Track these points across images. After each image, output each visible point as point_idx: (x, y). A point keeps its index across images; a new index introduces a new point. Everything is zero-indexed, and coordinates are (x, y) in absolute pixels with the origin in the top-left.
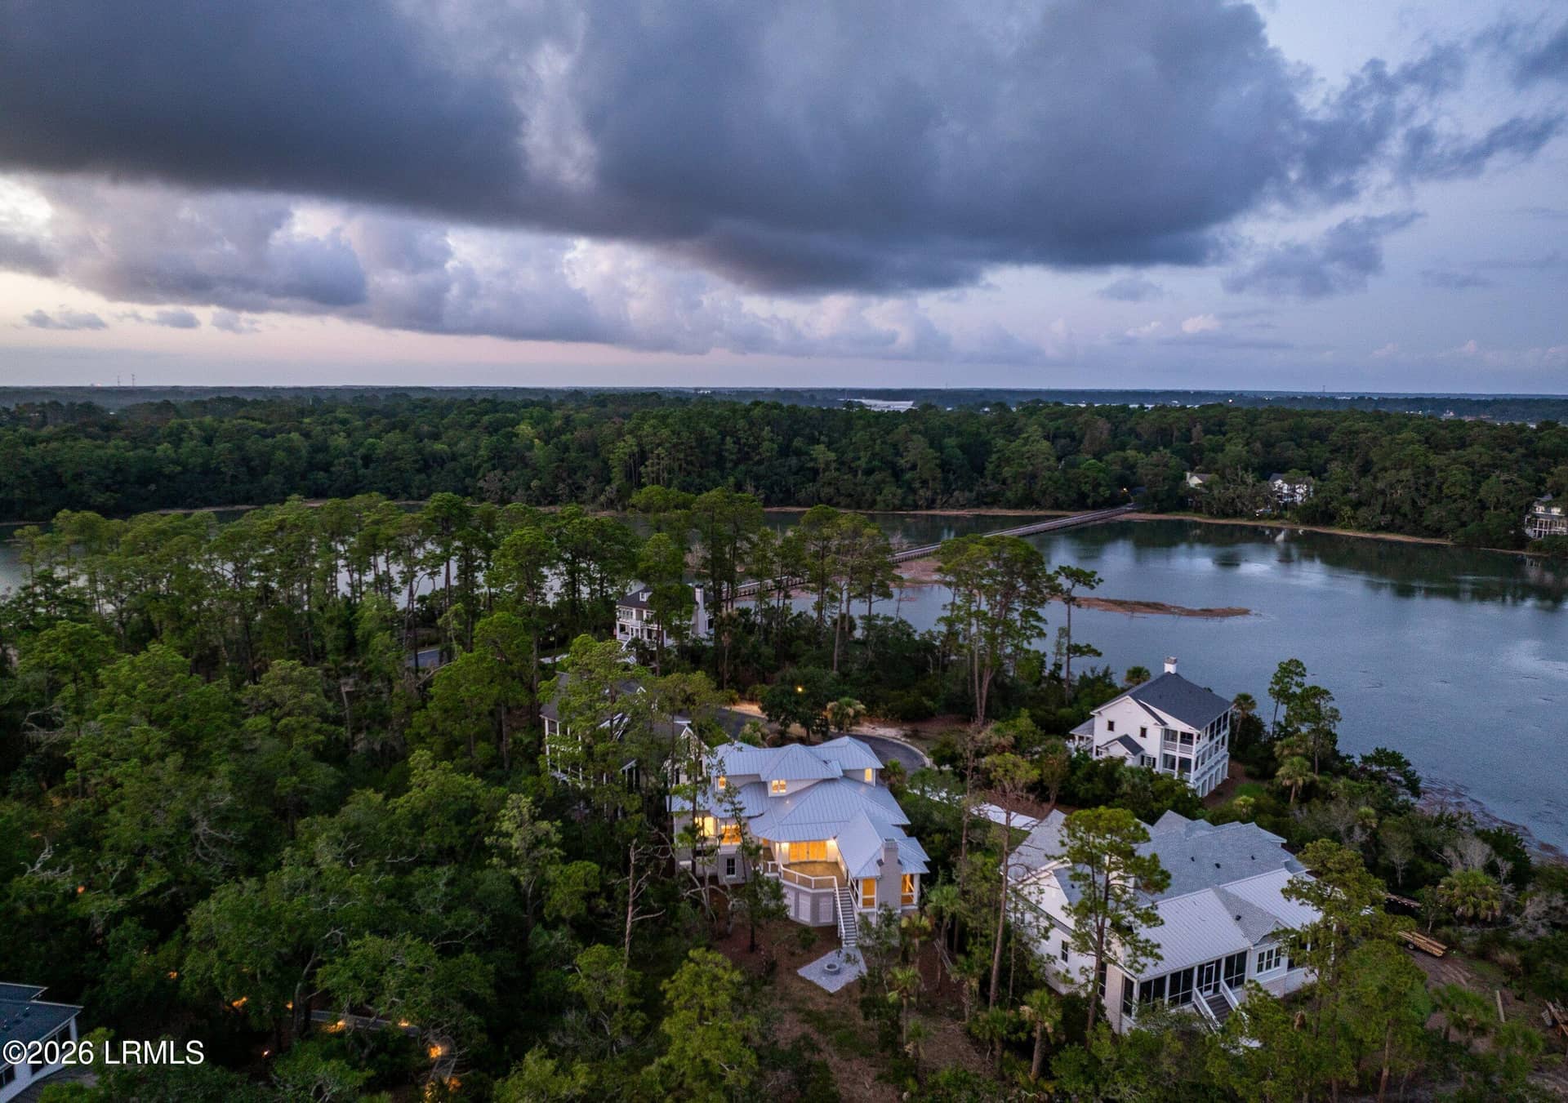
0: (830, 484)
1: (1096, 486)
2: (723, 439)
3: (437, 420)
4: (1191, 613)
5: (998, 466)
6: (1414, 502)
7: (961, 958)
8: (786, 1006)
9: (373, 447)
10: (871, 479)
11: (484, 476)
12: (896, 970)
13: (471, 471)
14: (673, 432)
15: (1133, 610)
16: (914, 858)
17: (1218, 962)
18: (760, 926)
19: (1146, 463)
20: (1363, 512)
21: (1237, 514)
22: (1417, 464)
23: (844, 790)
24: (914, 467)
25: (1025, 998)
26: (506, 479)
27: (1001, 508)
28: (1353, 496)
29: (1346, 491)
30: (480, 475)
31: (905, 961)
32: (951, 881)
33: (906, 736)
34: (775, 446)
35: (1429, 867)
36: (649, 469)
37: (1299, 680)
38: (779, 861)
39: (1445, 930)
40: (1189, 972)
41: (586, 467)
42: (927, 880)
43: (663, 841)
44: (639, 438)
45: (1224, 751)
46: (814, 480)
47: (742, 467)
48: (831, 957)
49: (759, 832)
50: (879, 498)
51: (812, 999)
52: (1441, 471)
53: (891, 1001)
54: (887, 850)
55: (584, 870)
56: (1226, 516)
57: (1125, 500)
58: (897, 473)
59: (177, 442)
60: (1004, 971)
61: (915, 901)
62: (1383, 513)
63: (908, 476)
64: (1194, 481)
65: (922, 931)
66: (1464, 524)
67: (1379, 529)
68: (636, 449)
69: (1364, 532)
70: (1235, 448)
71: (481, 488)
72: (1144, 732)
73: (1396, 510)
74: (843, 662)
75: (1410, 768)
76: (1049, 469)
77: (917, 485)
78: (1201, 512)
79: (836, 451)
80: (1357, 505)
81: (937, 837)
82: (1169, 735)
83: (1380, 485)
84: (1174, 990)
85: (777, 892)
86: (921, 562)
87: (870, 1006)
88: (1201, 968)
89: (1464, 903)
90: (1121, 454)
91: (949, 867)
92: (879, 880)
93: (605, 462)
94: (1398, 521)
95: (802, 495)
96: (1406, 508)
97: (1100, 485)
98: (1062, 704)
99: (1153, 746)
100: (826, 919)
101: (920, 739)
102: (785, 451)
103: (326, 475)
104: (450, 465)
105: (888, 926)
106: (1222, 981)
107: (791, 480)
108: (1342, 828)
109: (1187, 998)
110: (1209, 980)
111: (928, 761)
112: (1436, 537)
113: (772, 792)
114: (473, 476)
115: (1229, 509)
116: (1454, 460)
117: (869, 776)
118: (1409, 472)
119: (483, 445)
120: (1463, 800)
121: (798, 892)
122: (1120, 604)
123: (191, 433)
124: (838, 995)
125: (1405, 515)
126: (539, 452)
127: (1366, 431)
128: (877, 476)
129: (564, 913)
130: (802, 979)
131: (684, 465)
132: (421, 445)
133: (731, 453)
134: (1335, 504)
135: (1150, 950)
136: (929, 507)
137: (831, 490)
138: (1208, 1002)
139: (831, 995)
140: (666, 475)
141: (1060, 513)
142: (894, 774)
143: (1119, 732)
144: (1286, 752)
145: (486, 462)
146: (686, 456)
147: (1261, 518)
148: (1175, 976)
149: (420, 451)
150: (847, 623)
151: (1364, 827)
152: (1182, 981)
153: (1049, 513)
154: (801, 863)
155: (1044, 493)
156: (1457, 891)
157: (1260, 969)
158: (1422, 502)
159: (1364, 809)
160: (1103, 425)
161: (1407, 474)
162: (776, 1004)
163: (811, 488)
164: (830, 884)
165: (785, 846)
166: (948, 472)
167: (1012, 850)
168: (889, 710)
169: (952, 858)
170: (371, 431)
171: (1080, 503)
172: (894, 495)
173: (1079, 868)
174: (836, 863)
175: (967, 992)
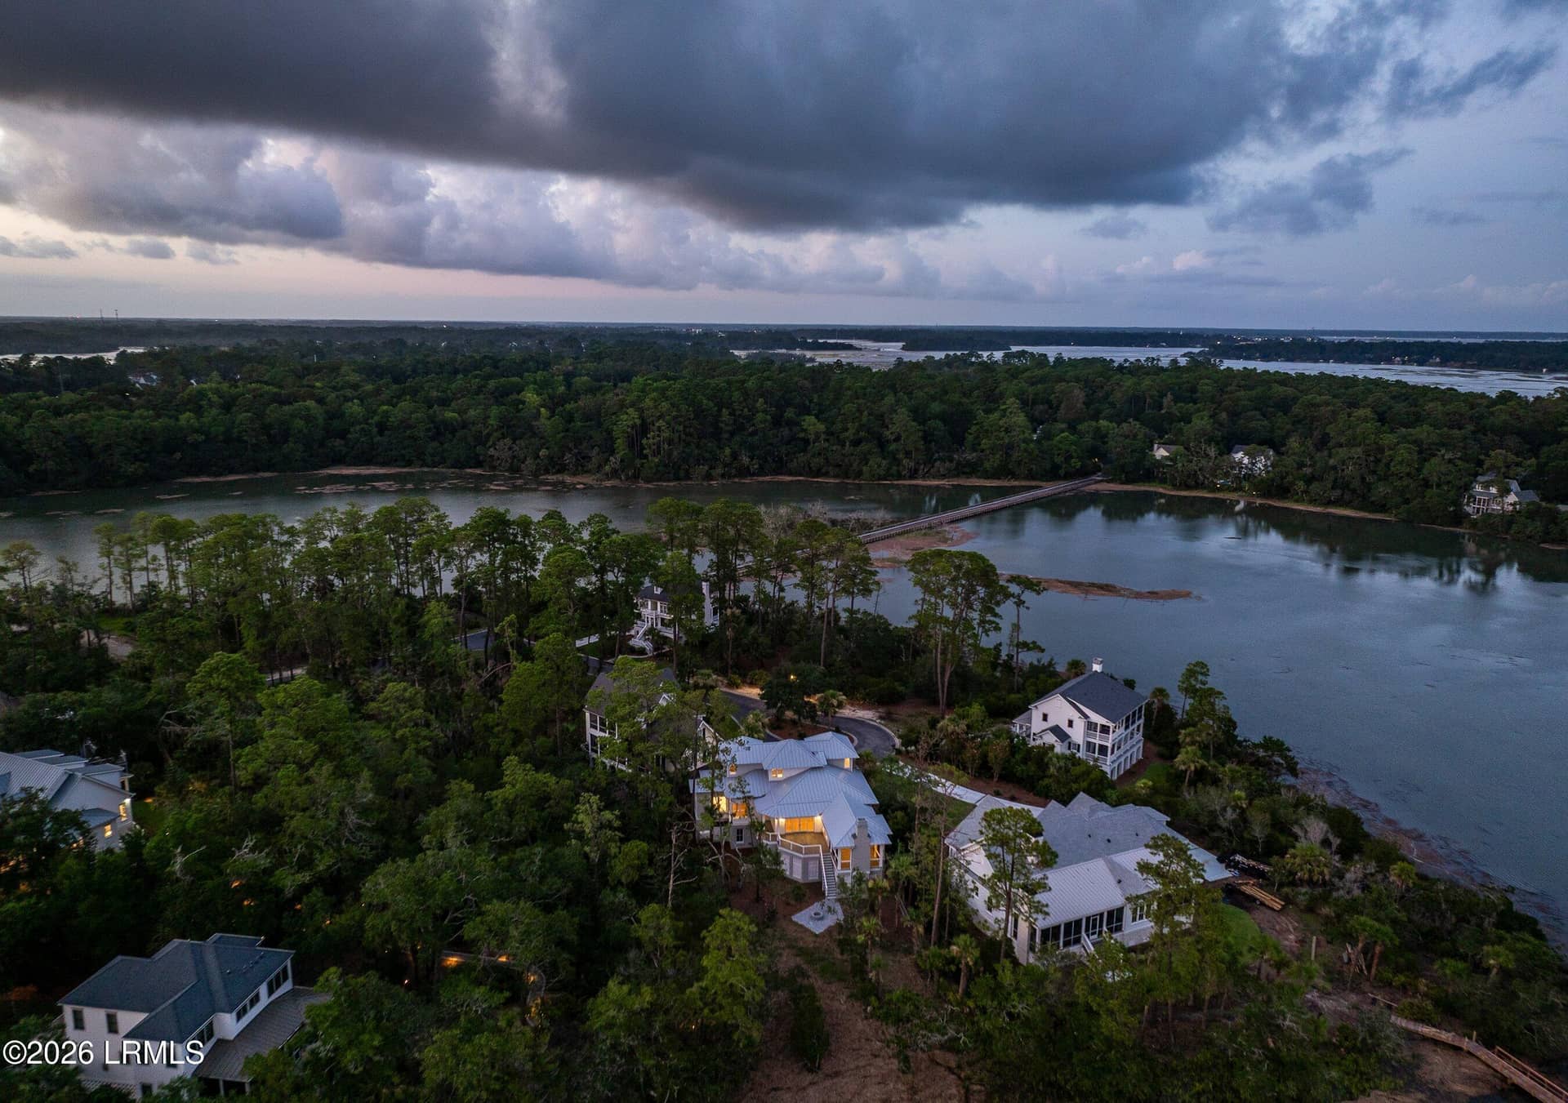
0: (820, 454)
1: (1068, 458)
2: (720, 410)
3: (445, 385)
4: (1139, 595)
5: (977, 437)
6: (1363, 479)
7: (911, 910)
8: (783, 944)
9: (386, 414)
10: (858, 449)
11: (494, 444)
12: (864, 920)
13: (481, 440)
14: (673, 405)
15: (1087, 592)
16: (880, 831)
17: (1101, 915)
18: (764, 885)
19: (1119, 433)
20: (1315, 487)
21: (1198, 486)
22: (1367, 442)
23: (828, 777)
24: (897, 439)
25: (954, 940)
26: (516, 448)
27: (979, 477)
28: (1307, 471)
29: (1301, 465)
30: (490, 443)
31: (873, 911)
32: (907, 851)
33: (881, 718)
34: (769, 417)
35: (1283, 839)
36: (651, 441)
37: (1204, 678)
38: (778, 833)
39: (1286, 890)
40: (1078, 922)
41: (591, 438)
42: (890, 850)
43: (688, 817)
44: (641, 411)
45: (1139, 736)
46: (805, 451)
47: (737, 438)
48: (816, 907)
49: (762, 809)
50: (864, 468)
51: (802, 939)
52: (1391, 449)
53: (860, 941)
54: (859, 827)
55: (637, 847)
56: (1188, 487)
57: (1096, 469)
58: (882, 444)
59: (198, 411)
60: (942, 918)
61: (881, 865)
62: (1333, 488)
63: (893, 447)
64: (1161, 453)
65: (883, 890)
66: (1407, 501)
67: (1329, 503)
68: (638, 422)
69: (1315, 506)
70: (1201, 422)
71: (492, 456)
72: (1071, 723)
73: (1345, 486)
74: (829, 653)
75: (1290, 754)
76: (1025, 441)
77: (901, 456)
78: (1165, 482)
79: (824, 421)
80: (1309, 480)
81: (899, 814)
82: (1091, 726)
83: (1332, 462)
84: (1067, 933)
85: (776, 858)
86: (901, 539)
87: (845, 944)
88: (1088, 919)
89: (1302, 870)
90: (1094, 424)
91: (905, 841)
92: (854, 849)
93: (609, 432)
94: (1347, 497)
95: (793, 465)
96: (1356, 484)
97: (1071, 457)
98: (1011, 690)
99: (1078, 734)
100: (813, 877)
101: (893, 720)
102: (777, 422)
103: (342, 442)
104: (460, 433)
105: (859, 885)
106: (1105, 929)
107: (783, 449)
108: (1218, 808)
109: (1077, 941)
110: (1094, 927)
111: (898, 742)
112: (1381, 512)
113: (772, 777)
114: (484, 445)
115: (1191, 481)
116: (1404, 437)
117: (848, 764)
118: (1359, 450)
119: (492, 415)
120: (1333, 779)
121: (792, 857)
122: (1076, 585)
123: (209, 400)
124: (822, 935)
125: (1354, 491)
126: (546, 422)
127: (1327, 404)
128: (864, 447)
129: (623, 880)
130: (796, 924)
131: (683, 436)
132: (431, 411)
133: (727, 425)
134: (1290, 478)
135: (1039, 908)
136: (911, 477)
137: (819, 460)
138: (1093, 944)
139: (816, 936)
140: (666, 446)
141: (1034, 483)
142: (868, 761)
143: (1051, 723)
144: (1188, 740)
145: (497, 430)
146: (685, 427)
147: (1219, 490)
148: (1068, 925)
149: (432, 419)
150: (833, 613)
151: (1234, 808)
152: (1073, 930)
153: (1024, 483)
154: (793, 834)
155: (1019, 463)
156: (1298, 860)
157: (1134, 919)
158: (1370, 479)
159: (1237, 793)
160: (1079, 394)
161: (1358, 451)
162: (776, 943)
163: (802, 458)
164: (816, 851)
165: (782, 821)
166: (930, 442)
167: (947, 835)
168: (868, 694)
169: (908, 835)
170: (383, 397)
171: (1053, 474)
172: (879, 466)
173: (993, 849)
174: (822, 833)
175: (915, 935)
